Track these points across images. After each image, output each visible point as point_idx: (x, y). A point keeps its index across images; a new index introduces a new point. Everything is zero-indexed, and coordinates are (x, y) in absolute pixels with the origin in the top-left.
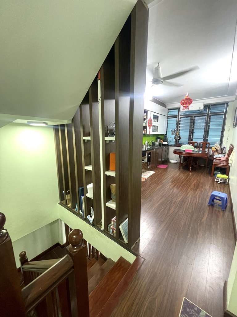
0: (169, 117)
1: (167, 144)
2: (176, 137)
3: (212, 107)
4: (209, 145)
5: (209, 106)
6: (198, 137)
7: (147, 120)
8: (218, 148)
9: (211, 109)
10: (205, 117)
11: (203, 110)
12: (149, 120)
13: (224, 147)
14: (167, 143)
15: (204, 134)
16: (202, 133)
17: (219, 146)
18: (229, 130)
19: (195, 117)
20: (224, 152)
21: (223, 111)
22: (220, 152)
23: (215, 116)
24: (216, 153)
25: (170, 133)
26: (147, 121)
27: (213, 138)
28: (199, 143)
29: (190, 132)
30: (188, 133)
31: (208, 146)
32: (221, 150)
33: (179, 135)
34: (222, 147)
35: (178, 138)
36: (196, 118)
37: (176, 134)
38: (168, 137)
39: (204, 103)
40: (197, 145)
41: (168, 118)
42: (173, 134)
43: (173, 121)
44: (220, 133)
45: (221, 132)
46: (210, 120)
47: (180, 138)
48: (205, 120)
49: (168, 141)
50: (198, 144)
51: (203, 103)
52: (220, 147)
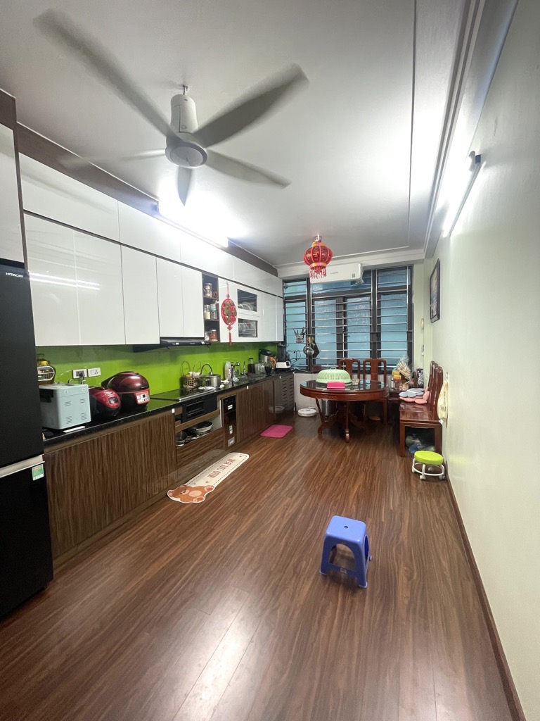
0: (286, 300)
1: (286, 367)
2: (307, 349)
3: (380, 274)
4: (385, 365)
5: (374, 271)
6: (359, 348)
7: (217, 302)
8: (406, 372)
9: (379, 278)
10: (368, 298)
11: (362, 281)
12: (224, 304)
13: (418, 370)
14: (288, 365)
15: (372, 339)
16: (367, 338)
17: (406, 367)
18: (423, 329)
19: (345, 299)
20: (420, 383)
21: (403, 284)
22: (412, 383)
23: (389, 297)
24: (403, 387)
25: (292, 339)
26: (217, 305)
27: (392, 347)
28: (362, 363)
29: (339, 336)
30: (334, 339)
31: (383, 369)
32: (413, 377)
33: (314, 342)
34: (415, 370)
35: (313, 352)
36: (349, 300)
37: (308, 341)
38: (287, 349)
39: (361, 264)
40: (359, 367)
41: (285, 303)
42: (299, 342)
43: (299, 310)
44: (405, 337)
45: (408, 332)
46: (379, 306)
47: (317, 352)
48: (369, 306)
49: (289, 360)
50: (359, 364)
51: (359, 265)
52: (409, 370)
